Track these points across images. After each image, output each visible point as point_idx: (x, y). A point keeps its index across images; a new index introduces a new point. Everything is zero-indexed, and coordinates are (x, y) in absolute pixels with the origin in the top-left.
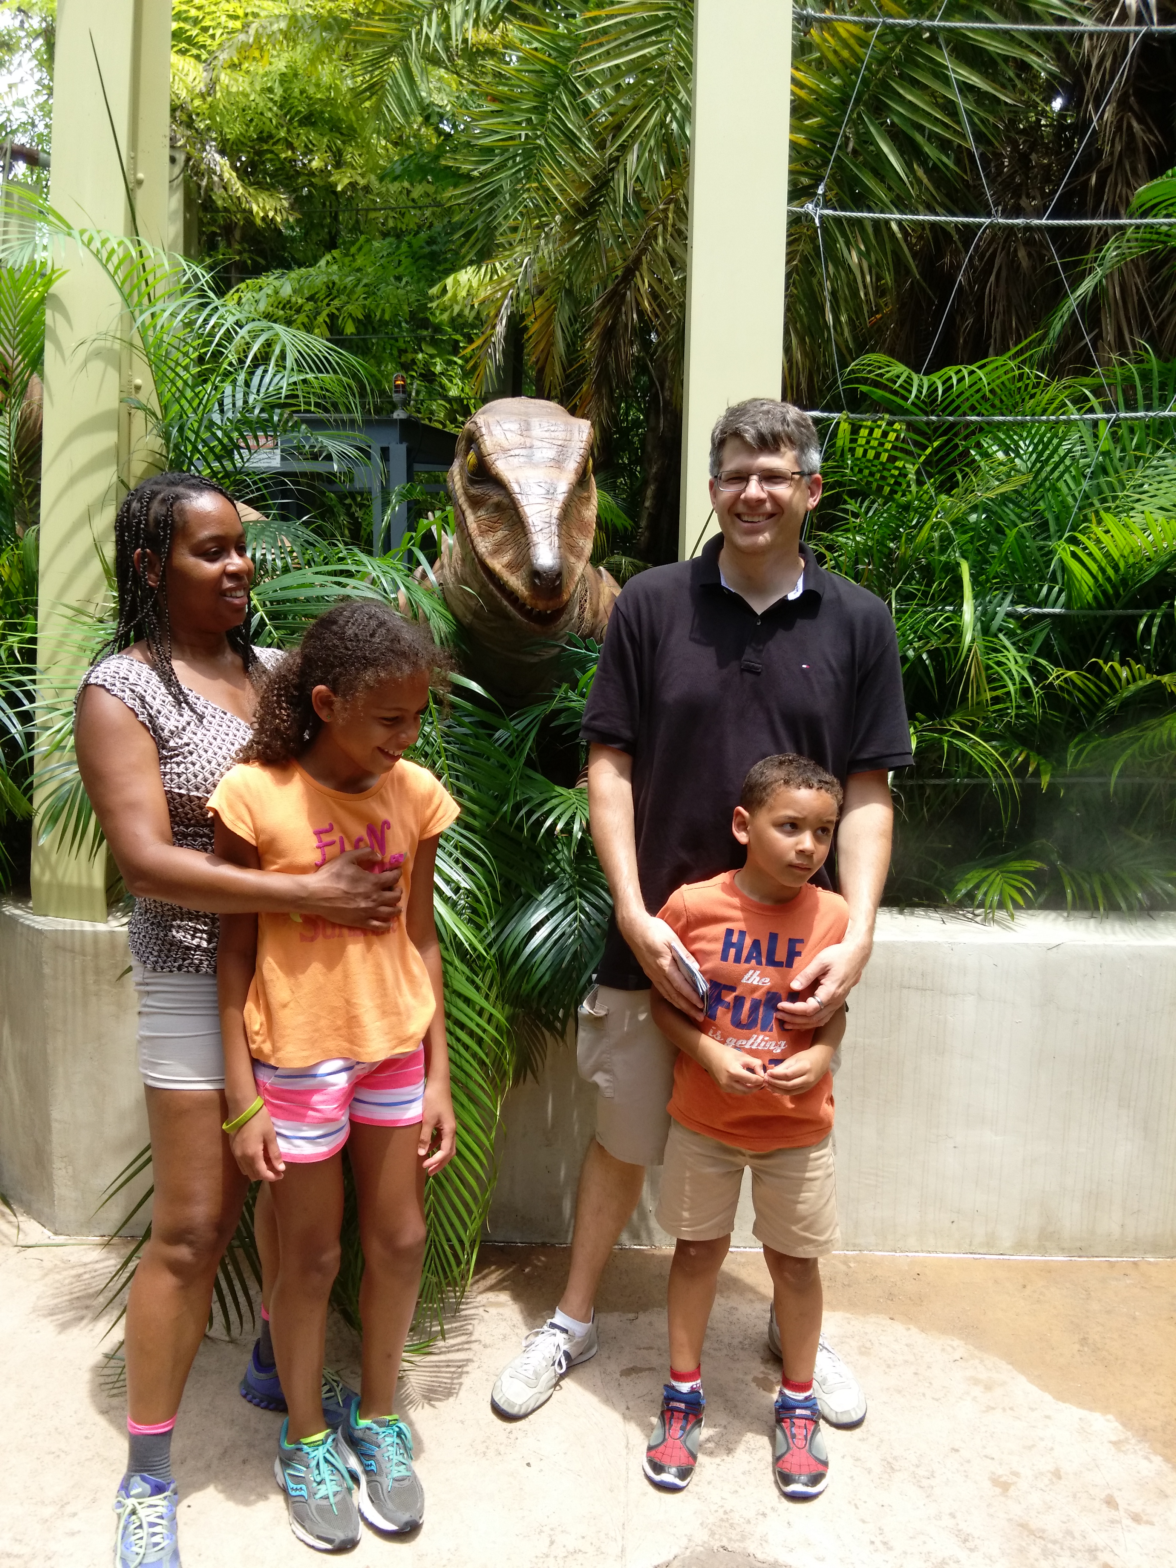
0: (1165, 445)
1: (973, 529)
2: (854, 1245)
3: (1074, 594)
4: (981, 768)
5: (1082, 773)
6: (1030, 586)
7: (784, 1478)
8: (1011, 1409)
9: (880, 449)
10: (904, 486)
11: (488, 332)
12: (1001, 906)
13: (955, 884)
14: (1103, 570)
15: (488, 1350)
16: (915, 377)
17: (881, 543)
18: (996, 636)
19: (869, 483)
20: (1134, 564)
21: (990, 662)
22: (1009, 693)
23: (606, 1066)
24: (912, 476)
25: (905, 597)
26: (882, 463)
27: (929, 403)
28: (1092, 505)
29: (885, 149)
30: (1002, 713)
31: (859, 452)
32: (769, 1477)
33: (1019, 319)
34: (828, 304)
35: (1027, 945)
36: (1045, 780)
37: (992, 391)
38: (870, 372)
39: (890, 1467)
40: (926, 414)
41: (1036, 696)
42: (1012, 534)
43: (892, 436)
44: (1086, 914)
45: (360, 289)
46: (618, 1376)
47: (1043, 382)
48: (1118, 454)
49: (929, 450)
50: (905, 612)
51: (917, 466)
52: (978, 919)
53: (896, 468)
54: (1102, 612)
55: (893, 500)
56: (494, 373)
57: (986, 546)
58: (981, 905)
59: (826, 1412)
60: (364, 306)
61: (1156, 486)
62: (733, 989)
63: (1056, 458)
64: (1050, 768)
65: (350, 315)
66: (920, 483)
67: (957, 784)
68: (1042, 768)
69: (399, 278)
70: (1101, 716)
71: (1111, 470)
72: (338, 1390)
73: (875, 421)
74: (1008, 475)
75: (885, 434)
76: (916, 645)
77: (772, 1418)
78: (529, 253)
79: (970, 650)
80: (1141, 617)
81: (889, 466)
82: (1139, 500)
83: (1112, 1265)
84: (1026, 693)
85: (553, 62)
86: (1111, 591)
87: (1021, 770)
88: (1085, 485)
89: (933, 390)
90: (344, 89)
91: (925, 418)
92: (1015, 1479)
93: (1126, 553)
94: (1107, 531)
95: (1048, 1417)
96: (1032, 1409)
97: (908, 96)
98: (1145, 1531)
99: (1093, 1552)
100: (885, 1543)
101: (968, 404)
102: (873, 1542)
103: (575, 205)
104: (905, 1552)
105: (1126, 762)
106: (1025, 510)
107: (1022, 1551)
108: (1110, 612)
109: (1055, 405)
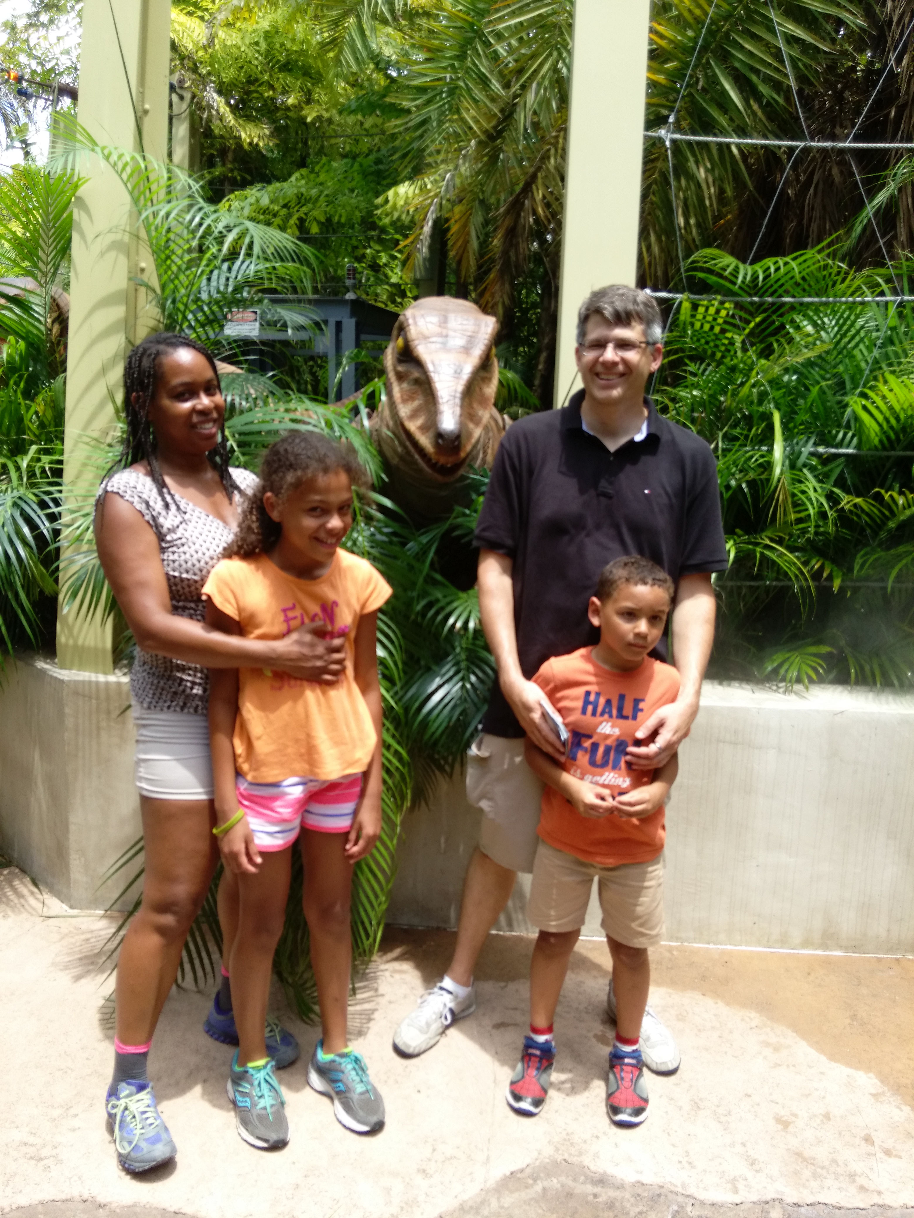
1: (785, 387)
2: (677, 938)
3: (864, 438)
4: (786, 574)
5: (867, 579)
6: (830, 432)
7: (614, 1110)
8: (794, 1066)
9: (714, 323)
10: (732, 353)
11: (418, 232)
12: (799, 680)
13: (764, 664)
14: (887, 420)
16: (741, 266)
17: (713, 397)
18: (801, 471)
19: (705, 351)
21: (796, 491)
22: (809, 515)
23: (489, 795)
24: (738, 345)
25: (730, 439)
26: (715, 335)
27: (753, 287)
28: (880, 369)
29: (728, 88)
30: (804, 531)
31: (698, 325)
32: (602, 1109)
34: (680, 210)
35: (818, 711)
36: (837, 584)
37: (803, 278)
38: (706, 262)
39: (697, 1106)
40: (750, 295)
41: (830, 518)
42: (815, 390)
43: (723, 313)
44: (866, 688)
45: (322, 198)
46: (490, 1028)
47: (843, 271)
48: (903, 329)
49: (752, 325)
50: (730, 450)
51: (742, 337)
52: (781, 690)
53: (727, 338)
54: (886, 453)
55: (722, 363)
57: (794, 401)
58: (783, 680)
59: (649, 1062)
60: (325, 212)
62: (590, 737)
63: (852, 331)
64: (840, 574)
65: (315, 219)
66: (745, 350)
67: (767, 586)
68: (834, 574)
69: (352, 190)
70: (883, 535)
71: (896, 341)
72: (277, 1031)
73: (710, 301)
74: (815, 344)
75: (718, 312)
76: (737, 476)
77: (607, 1065)
78: (451, 170)
79: (779, 481)
81: (721, 336)
83: (879, 960)
84: (823, 515)
85: (470, 20)
86: (893, 437)
87: (817, 575)
88: (876, 352)
89: (755, 278)
90: (314, 43)
91: (749, 299)
92: (794, 1119)
93: (905, 407)
94: (891, 390)
95: (822, 1073)
96: (810, 1067)
97: (747, 46)
98: (892, 1160)
99: (852, 1177)
100: (690, 1163)
101: (784, 288)
102: (680, 1162)
103: (486, 132)
104: (705, 1171)
105: (901, 570)
106: (827, 372)
107: (796, 1173)
108: (892, 453)
109: (852, 289)
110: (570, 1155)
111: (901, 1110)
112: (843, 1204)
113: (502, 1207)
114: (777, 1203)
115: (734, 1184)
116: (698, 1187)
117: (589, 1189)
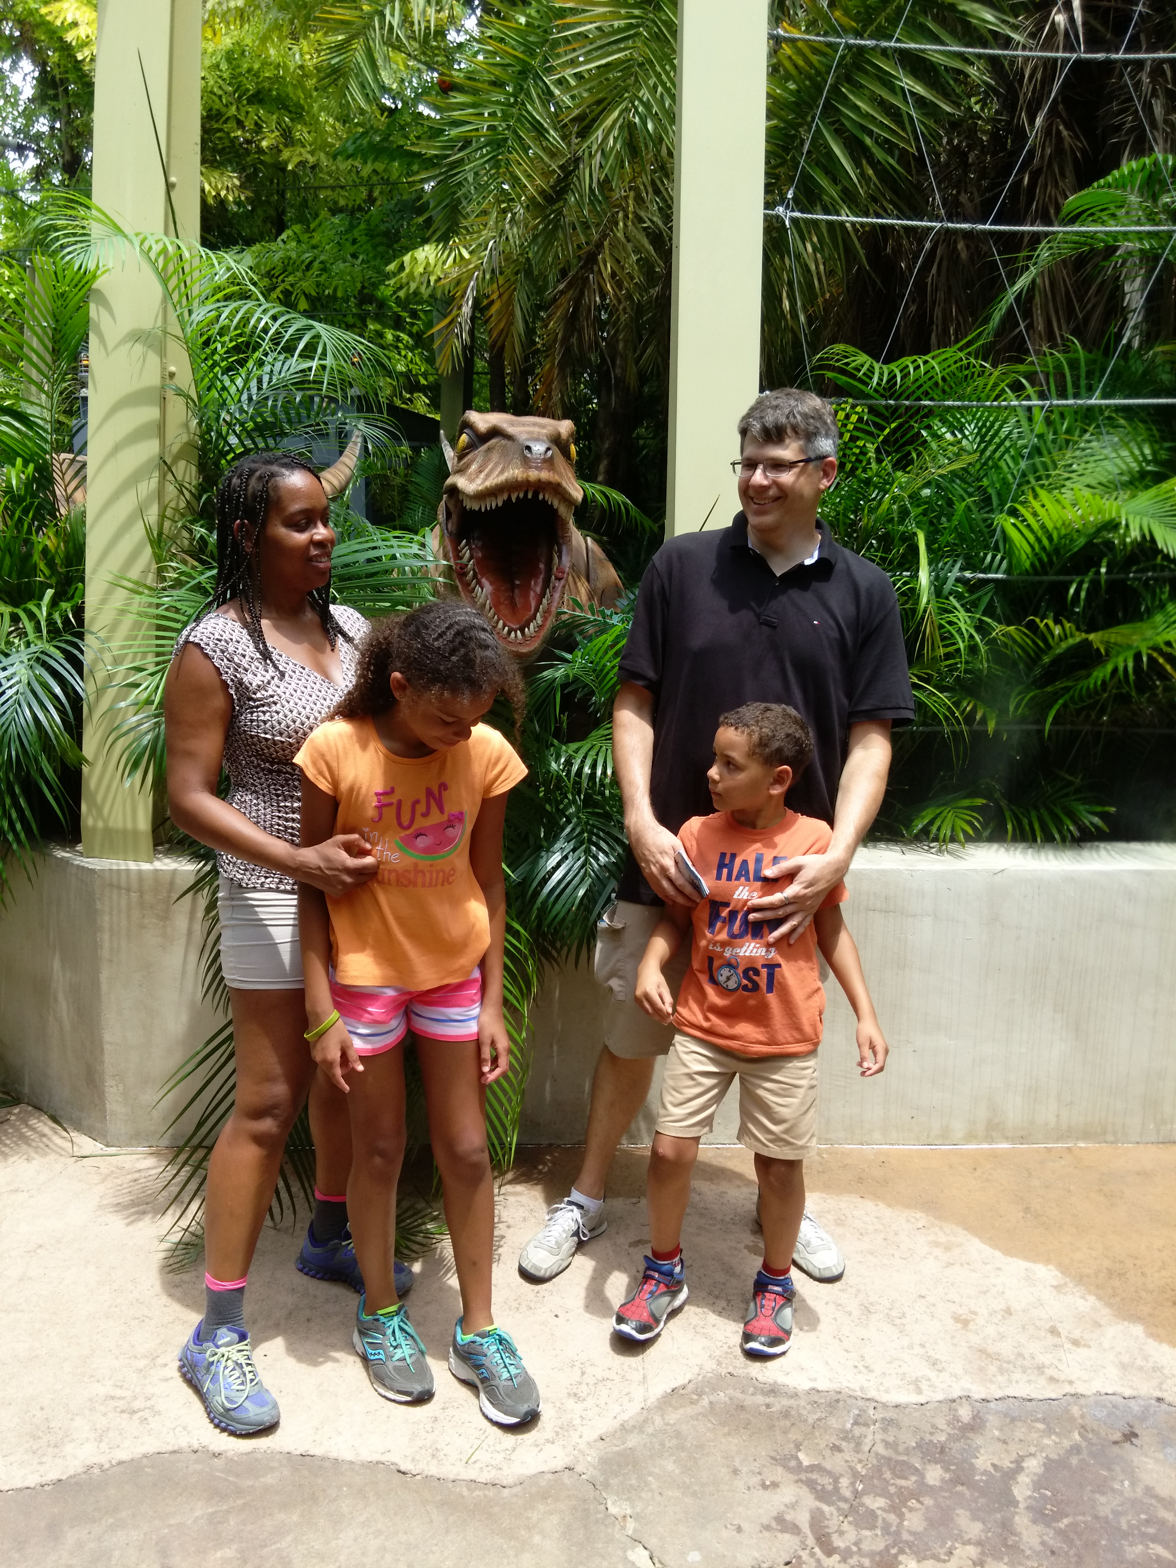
0: (1091, 429)
1: (925, 503)
2: (826, 1140)
3: (1014, 561)
4: (935, 715)
6: (977, 555)
7: (748, 1337)
8: (968, 1264)
10: (863, 465)
11: (455, 312)
12: (954, 838)
13: (912, 821)
14: (1039, 540)
15: (511, 1230)
16: (876, 365)
17: (843, 514)
18: (947, 599)
20: (1065, 536)
21: (943, 622)
22: (959, 650)
23: (620, 973)
24: (872, 455)
27: (889, 389)
28: (1028, 482)
29: (837, 151)
30: (952, 668)
33: (958, 307)
34: (785, 294)
35: (976, 871)
36: (991, 726)
37: (943, 379)
38: (837, 360)
39: (867, 1310)
40: (885, 398)
41: (982, 651)
42: (960, 507)
43: (854, 418)
44: (1025, 845)
45: (316, 264)
46: (627, 1247)
47: (986, 370)
48: (1051, 437)
49: (887, 431)
51: (876, 445)
52: (933, 850)
53: (857, 448)
54: (1038, 578)
55: (855, 477)
56: (460, 350)
57: (938, 518)
58: (935, 839)
60: (318, 283)
61: (1083, 466)
62: (727, 905)
63: (997, 440)
64: (995, 715)
65: (304, 292)
66: (879, 461)
67: (913, 732)
68: (988, 715)
69: (354, 256)
70: (1038, 670)
71: (1044, 451)
73: (840, 404)
74: (958, 455)
75: (848, 416)
78: (494, 237)
79: (925, 611)
80: (1071, 582)
81: (850, 446)
82: (1068, 479)
83: (1049, 1150)
84: (973, 649)
85: (520, 55)
86: (1045, 559)
87: (969, 718)
88: (1023, 464)
89: (892, 379)
90: (292, 66)
91: (884, 403)
92: (973, 1316)
93: (1059, 525)
94: (1043, 506)
95: (999, 1269)
96: (985, 1264)
97: (859, 103)
98: (1082, 1352)
99: (1040, 1369)
100: (867, 1367)
101: (921, 390)
102: (856, 1367)
103: (542, 192)
104: (884, 1374)
105: (1058, 711)
106: (970, 485)
107: (981, 1369)
108: (1044, 578)
109: (996, 392)
110: (735, 1367)
111: (1086, 1300)
112: (1033, 1396)
113: (668, 1424)
114: (964, 1400)
115: (916, 1385)
116: (878, 1390)
117: (760, 1399)
